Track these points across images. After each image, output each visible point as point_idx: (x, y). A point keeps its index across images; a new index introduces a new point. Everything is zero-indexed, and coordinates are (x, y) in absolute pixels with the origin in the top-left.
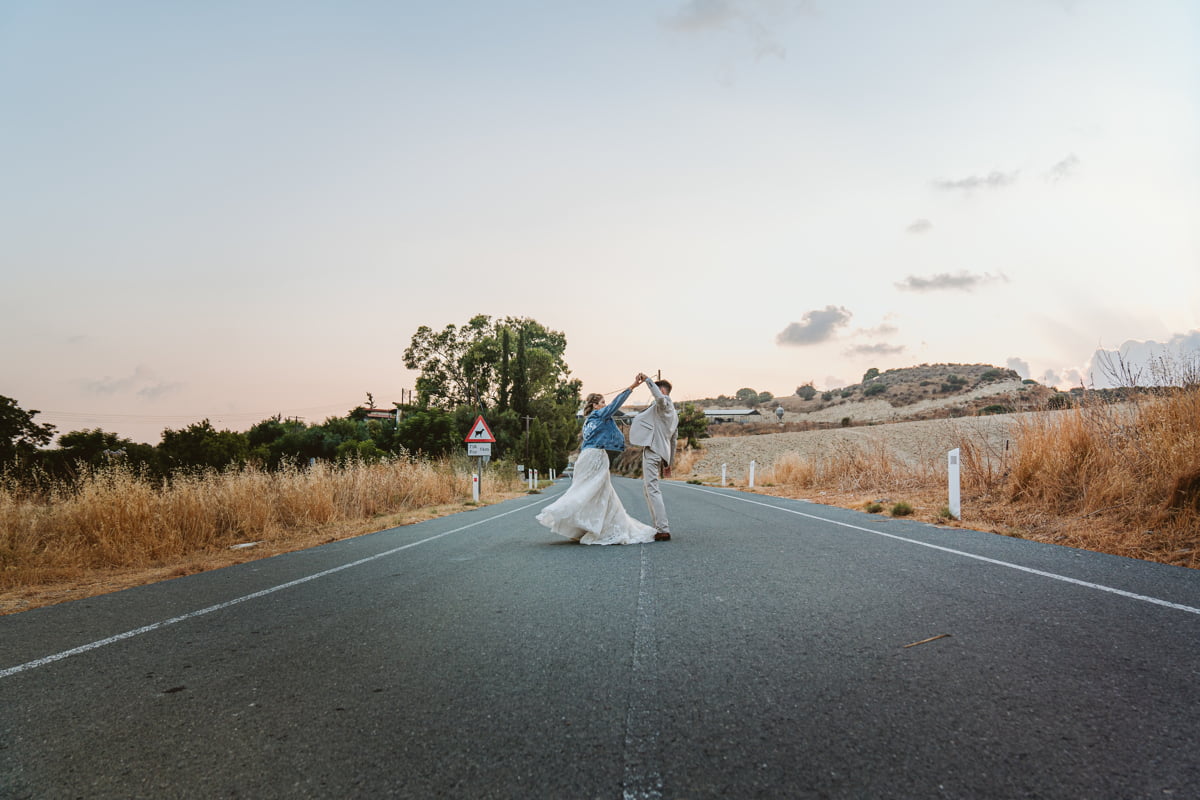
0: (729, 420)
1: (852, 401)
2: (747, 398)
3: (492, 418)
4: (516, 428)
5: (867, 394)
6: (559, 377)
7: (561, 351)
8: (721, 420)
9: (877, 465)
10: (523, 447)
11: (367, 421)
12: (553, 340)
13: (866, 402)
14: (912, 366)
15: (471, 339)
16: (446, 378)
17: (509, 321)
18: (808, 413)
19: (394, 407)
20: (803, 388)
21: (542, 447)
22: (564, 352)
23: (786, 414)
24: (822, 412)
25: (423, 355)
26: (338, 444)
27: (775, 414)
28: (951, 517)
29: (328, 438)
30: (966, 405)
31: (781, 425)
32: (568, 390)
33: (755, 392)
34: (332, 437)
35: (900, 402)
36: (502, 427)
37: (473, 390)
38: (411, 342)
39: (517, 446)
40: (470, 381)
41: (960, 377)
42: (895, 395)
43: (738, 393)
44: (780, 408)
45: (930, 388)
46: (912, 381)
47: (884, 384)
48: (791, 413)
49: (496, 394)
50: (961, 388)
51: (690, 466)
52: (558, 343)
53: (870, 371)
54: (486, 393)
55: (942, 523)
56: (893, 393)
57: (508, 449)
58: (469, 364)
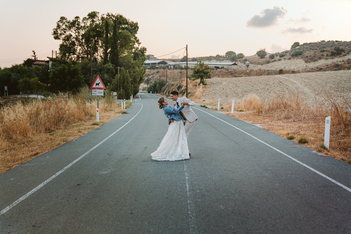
0: (222, 68)
1: (285, 59)
2: (231, 56)
3: (100, 68)
4: (112, 73)
5: (293, 56)
6: (135, 46)
7: (136, 32)
8: (217, 68)
9: (294, 105)
10: (116, 83)
11: (34, 66)
12: (132, 26)
13: (292, 60)
14: (317, 42)
15: (88, 24)
16: (75, 45)
17: (108, 15)
18: (262, 65)
19: (48, 59)
20: (260, 52)
21: (126, 83)
22: (137, 32)
23: (251, 65)
24: (269, 65)
25: (63, 32)
26: (19, 79)
27: (245, 65)
28: (325, 148)
29: (14, 76)
30: (343, 63)
31: (248, 71)
32: (140, 53)
33: (235, 53)
34: (16, 75)
35: (309, 60)
36: (105, 72)
37: (90, 51)
38: (56, 25)
39: (113, 82)
40: (87, 46)
41: (341, 48)
42: (307, 57)
43: (226, 53)
44: (247, 62)
45: (325, 53)
46: (316, 49)
47: (302, 50)
48: (253, 65)
49: (102, 54)
50: (341, 54)
51: (201, 94)
52: (134, 28)
53: (295, 43)
54: (96, 53)
55: (320, 151)
56: (306, 56)
57: (109, 84)
58: (87, 37)
